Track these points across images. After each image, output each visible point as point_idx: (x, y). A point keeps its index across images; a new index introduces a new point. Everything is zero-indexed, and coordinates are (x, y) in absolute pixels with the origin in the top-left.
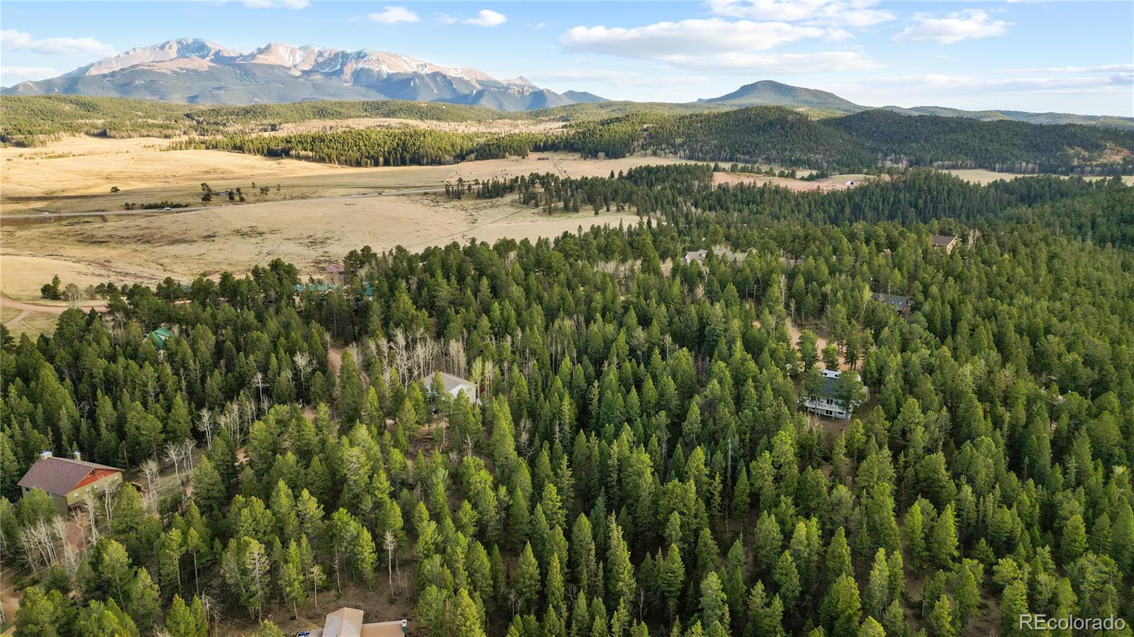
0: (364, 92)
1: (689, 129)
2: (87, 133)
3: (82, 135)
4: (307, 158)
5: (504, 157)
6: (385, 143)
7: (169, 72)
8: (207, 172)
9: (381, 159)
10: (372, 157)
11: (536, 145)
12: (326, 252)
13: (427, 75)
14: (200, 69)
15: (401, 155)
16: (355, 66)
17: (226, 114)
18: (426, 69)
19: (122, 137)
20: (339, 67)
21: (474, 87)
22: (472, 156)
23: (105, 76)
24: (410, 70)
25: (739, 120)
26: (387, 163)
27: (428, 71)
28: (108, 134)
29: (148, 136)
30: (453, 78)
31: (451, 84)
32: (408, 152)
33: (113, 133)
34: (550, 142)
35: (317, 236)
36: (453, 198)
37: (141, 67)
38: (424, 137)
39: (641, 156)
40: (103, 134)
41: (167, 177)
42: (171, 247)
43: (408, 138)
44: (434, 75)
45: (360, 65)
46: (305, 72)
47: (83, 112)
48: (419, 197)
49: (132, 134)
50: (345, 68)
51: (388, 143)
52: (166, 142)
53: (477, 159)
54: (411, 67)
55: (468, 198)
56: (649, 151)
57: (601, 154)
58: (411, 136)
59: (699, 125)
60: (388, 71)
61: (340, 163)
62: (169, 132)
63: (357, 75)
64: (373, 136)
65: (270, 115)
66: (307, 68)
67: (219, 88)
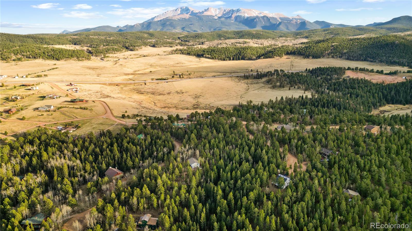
0: (238, 24)
1: (352, 46)
2: (150, 46)
3: (148, 46)
4: (208, 58)
5: (274, 57)
6: (234, 52)
7: (177, 20)
8: (178, 63)
9: (232, 58)
10: (229, 57)
11: (287, 52)
12: (198, 101)
13: (261, 17)
14: (186, 19)
15: (239, 56)
16: (236, 15)
17: (190, 37)
19: (159, 47)
20: (230, 15)
21: (278, 21)
22: (262, 57)
23: (159, 21)
24: (255, 15)
25: (374, 42)
26: (233, 59)
27: (261, 15)
29: (166, 47)
31: (269, 20)
32: (241, 55)
33: (156, 46)
34: (293, 51)
35: (198, 94)
36: (246, 78)
37: (169, 18)
38: (248, 49)
39: (327, 58)
40: (154, 46)
41: (166, 65)
42: (159, 96)
43: (242, 50)
44: (264, 17)
45: (238, 14)
46: (219, 17)
47: (150, 37)
48: (235, 78)
49: (162, 46)
50: (232, 15)
51: (235, 52)
52: (170, 49)
53: (264, 58)
55: (251, 79)
56: (330, 56)
57: (311, 57)
59: (356, 44)
60: (247, 16)
61: (218, 59)
62: (172, 45)
63: (236, 18)
64: (231, 49)
65: (203, 37)
66: (220, 15)
67: (191, 24)
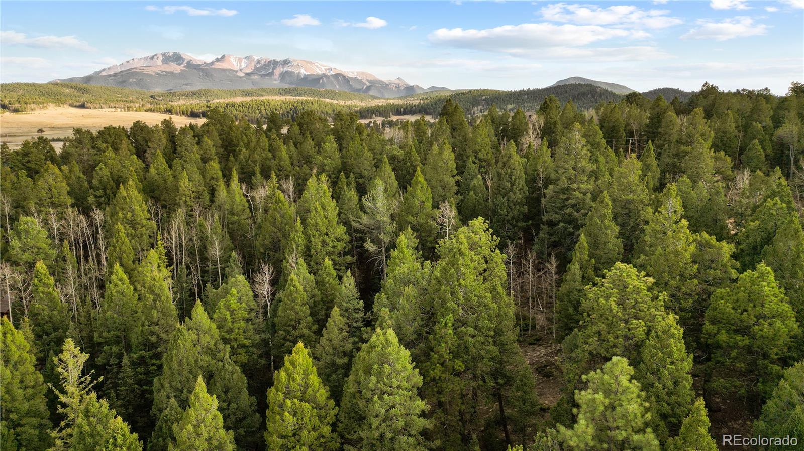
2: (70, 105)
3: (66, 106)
7: (153, 74)
11: (398, 111)
13: (332, 75)
14: (175, 72)
16: (282, 70)
18: (331, 72)
19: (95, 108)
20: (271, 71)
21: (364, 84)
23: (110, 76)
24: (320, 72)
27: (332, 73)
28: (86, 105)
29: (114, 107)
30: (350, 78)
31: (348, 81)
33: (89, 105)
34: (408, 109)
37: (135, 70)
40: (82, 106)
43: (300, 105)
44: (337, 76)
45: (286, 69)
46: (247, 74)
49: (104, 106)
50: (275, 71)
54: (321, 71)
58: (302, 103)
60: (305, 73)
63: (283, 76)
65: (210, 96)
66: (249, 71)
67: (187, 85)
